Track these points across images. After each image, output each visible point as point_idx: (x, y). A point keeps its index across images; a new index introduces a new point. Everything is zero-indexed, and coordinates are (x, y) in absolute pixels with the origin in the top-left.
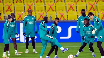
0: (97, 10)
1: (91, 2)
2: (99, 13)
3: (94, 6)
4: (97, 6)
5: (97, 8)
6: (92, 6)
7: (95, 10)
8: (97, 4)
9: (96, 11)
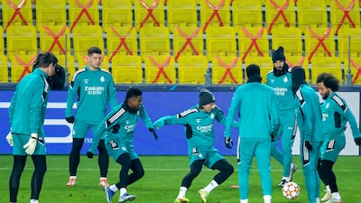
0: (72, 53)
1: (52, 27)
2: (76, 61)
3: (61, 39)
4: (72, 39)
5: (72, 46)
6: (56, 39)
7: (65, 53)
8: (71, 31)
9: (69, 54)
